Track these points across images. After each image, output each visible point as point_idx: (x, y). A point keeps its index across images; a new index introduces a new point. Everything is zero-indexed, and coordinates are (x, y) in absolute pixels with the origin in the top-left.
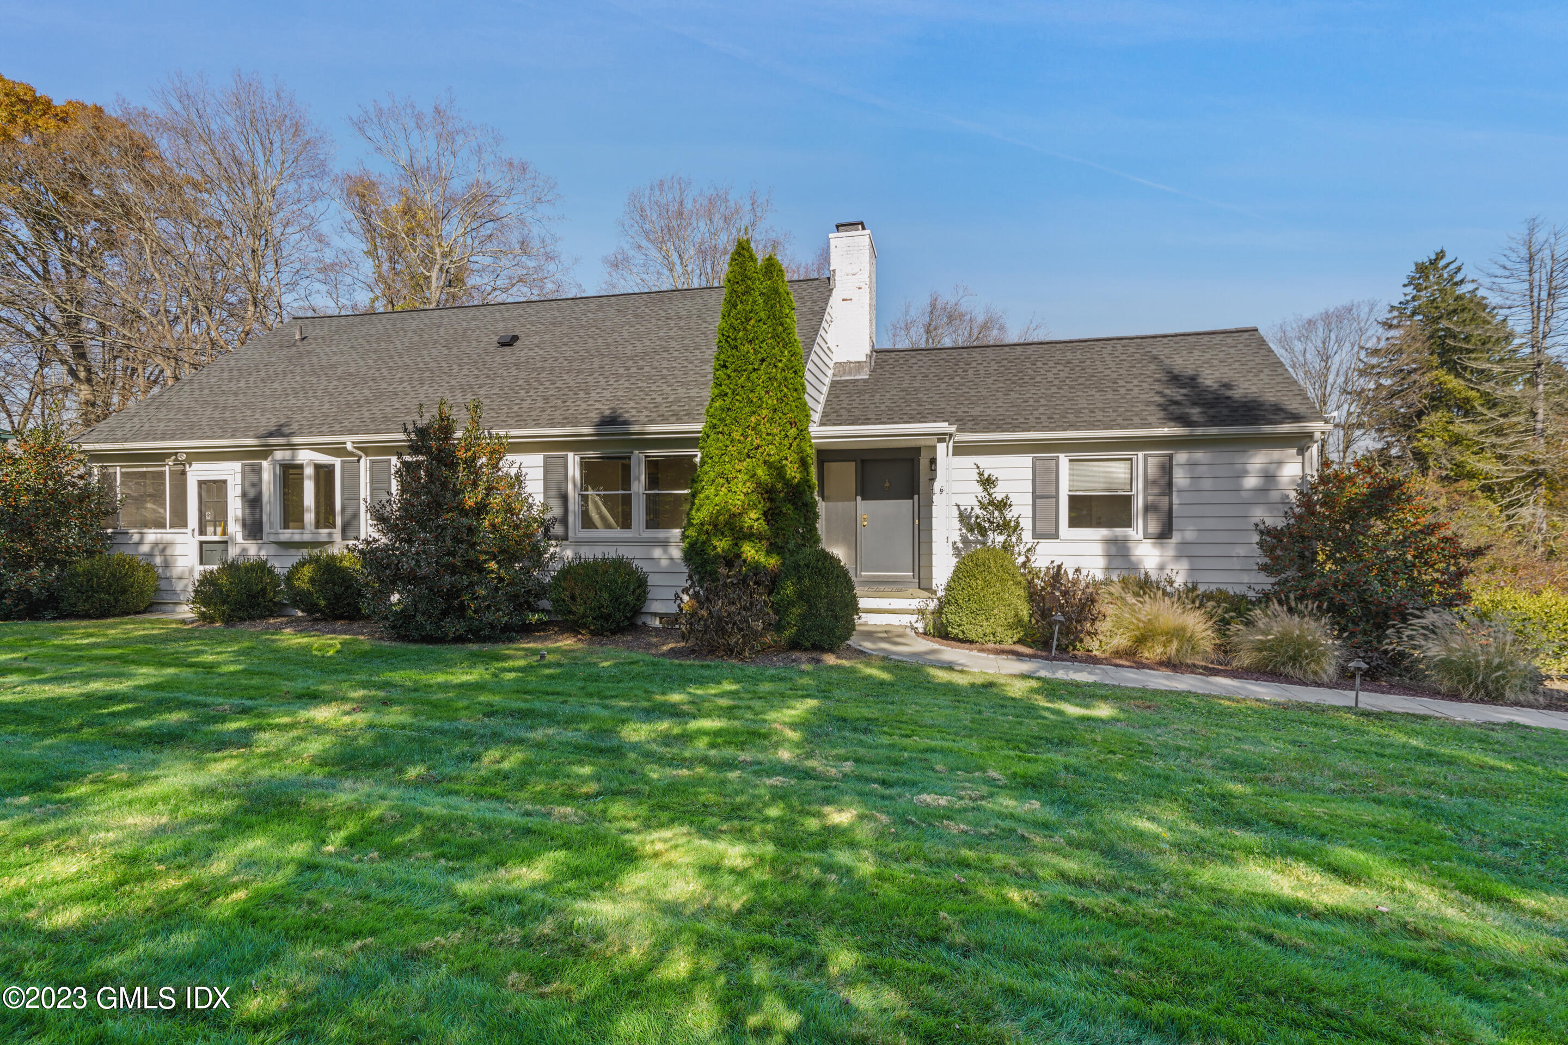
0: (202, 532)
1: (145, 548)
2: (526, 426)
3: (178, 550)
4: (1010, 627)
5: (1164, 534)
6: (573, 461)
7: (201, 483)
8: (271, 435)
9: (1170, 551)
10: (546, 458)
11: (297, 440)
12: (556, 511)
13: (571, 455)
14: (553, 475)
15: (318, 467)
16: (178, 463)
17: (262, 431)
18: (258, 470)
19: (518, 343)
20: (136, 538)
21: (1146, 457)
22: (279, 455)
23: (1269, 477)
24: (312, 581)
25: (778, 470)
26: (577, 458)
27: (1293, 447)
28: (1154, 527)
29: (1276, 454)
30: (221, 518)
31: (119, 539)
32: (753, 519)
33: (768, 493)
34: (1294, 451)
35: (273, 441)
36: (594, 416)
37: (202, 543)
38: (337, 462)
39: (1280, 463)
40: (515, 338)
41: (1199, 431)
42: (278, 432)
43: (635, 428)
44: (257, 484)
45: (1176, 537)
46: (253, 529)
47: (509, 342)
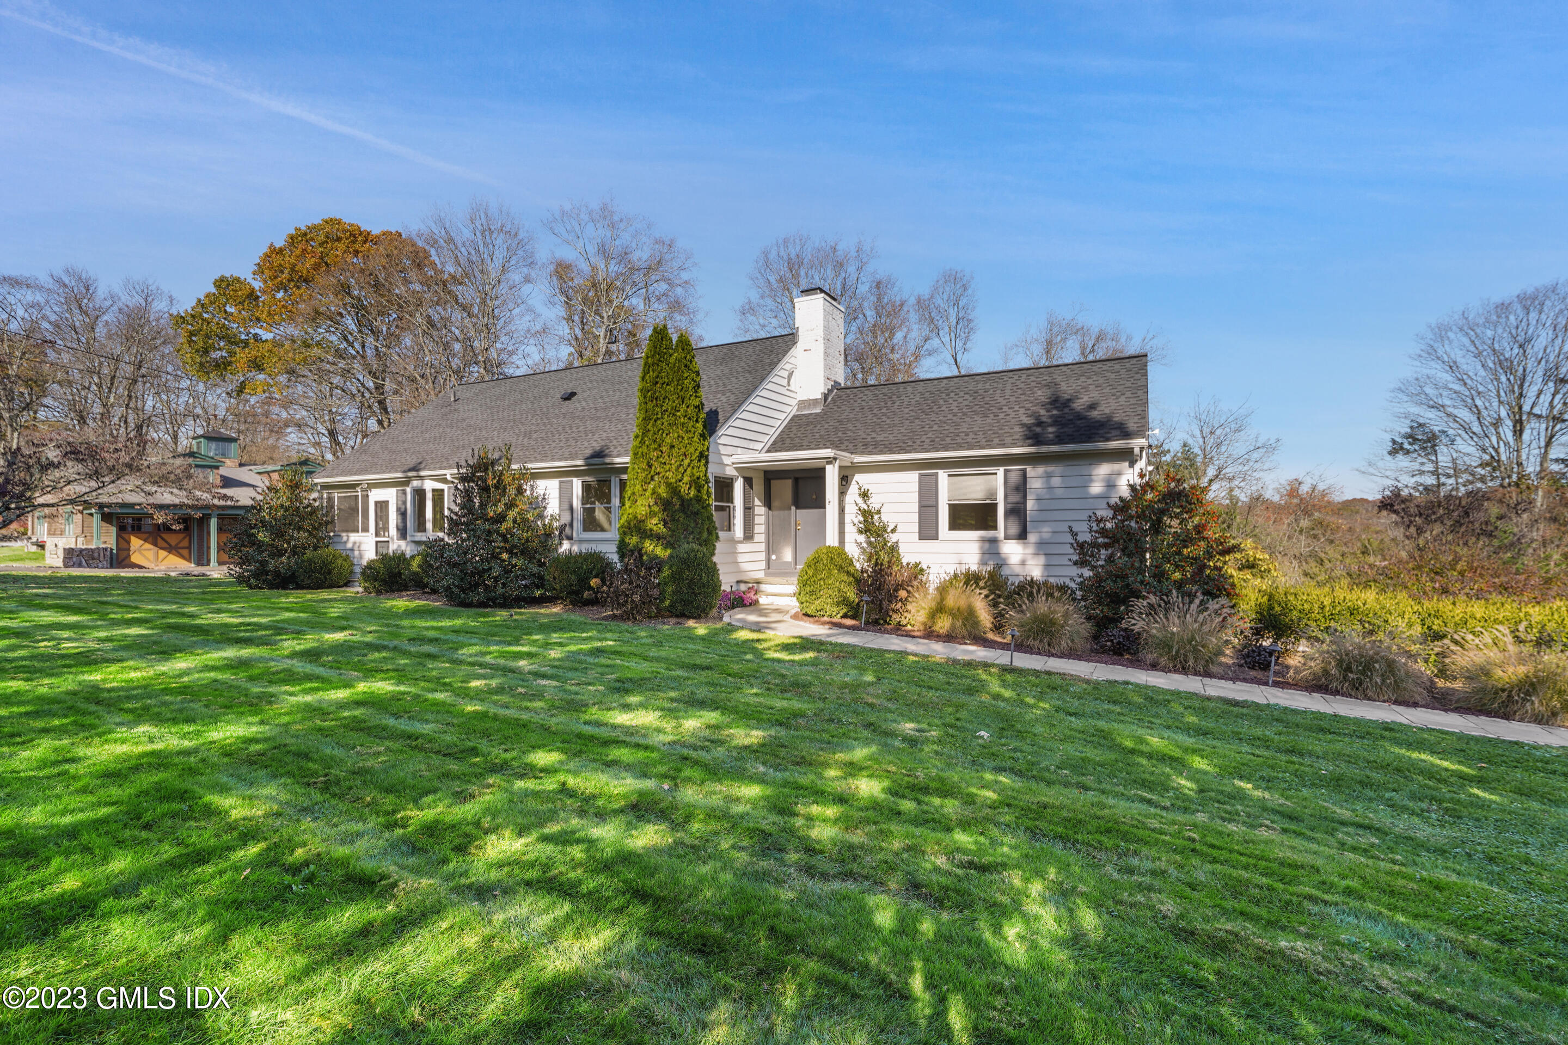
0: (377, 535)
1: (349, 545)
2: (546, 461)
3: (363, 547)
4: (838, 604)
5: (1022, 536)
6: (577, 484)
7: (376, 503)
8: (410, 470)
9: (1030, 550)
10: (561, 482)
11: (423, 473)
12: (566, 519)
13: (575, 480)
14: (565, 494)
15: (434, 490)
16: (363, 490)
17: (406, 468)
18: (404, 493)
19: (574, 399)
20: (345, 539)
21: (1006, 471)
22: (415, 483)
23: (1111, 485)
24: (419, 566)
25: (674, 490)
26: (580, 483)
27: (1124, 460)
28: (1014, 529)
29: (1116, 466)
30: (386, 528)
31: (336, 540)
32: (654, 523)
33: (666, 505)
34: (1127, 464)
35: (410, 474)
36: (589, 452)
37: (377, 542)
38: (444, 487)
39: (1119, 474)
40: (573, 394)
41: (1044, 449)
42: (415, 469)
43: (608, 460)
44: (405, 503)
45: (1032, 538)
46: (403, 533)
47: (569, 397)
